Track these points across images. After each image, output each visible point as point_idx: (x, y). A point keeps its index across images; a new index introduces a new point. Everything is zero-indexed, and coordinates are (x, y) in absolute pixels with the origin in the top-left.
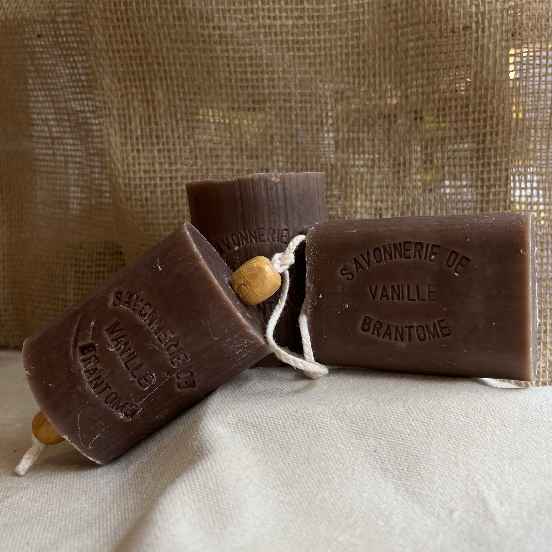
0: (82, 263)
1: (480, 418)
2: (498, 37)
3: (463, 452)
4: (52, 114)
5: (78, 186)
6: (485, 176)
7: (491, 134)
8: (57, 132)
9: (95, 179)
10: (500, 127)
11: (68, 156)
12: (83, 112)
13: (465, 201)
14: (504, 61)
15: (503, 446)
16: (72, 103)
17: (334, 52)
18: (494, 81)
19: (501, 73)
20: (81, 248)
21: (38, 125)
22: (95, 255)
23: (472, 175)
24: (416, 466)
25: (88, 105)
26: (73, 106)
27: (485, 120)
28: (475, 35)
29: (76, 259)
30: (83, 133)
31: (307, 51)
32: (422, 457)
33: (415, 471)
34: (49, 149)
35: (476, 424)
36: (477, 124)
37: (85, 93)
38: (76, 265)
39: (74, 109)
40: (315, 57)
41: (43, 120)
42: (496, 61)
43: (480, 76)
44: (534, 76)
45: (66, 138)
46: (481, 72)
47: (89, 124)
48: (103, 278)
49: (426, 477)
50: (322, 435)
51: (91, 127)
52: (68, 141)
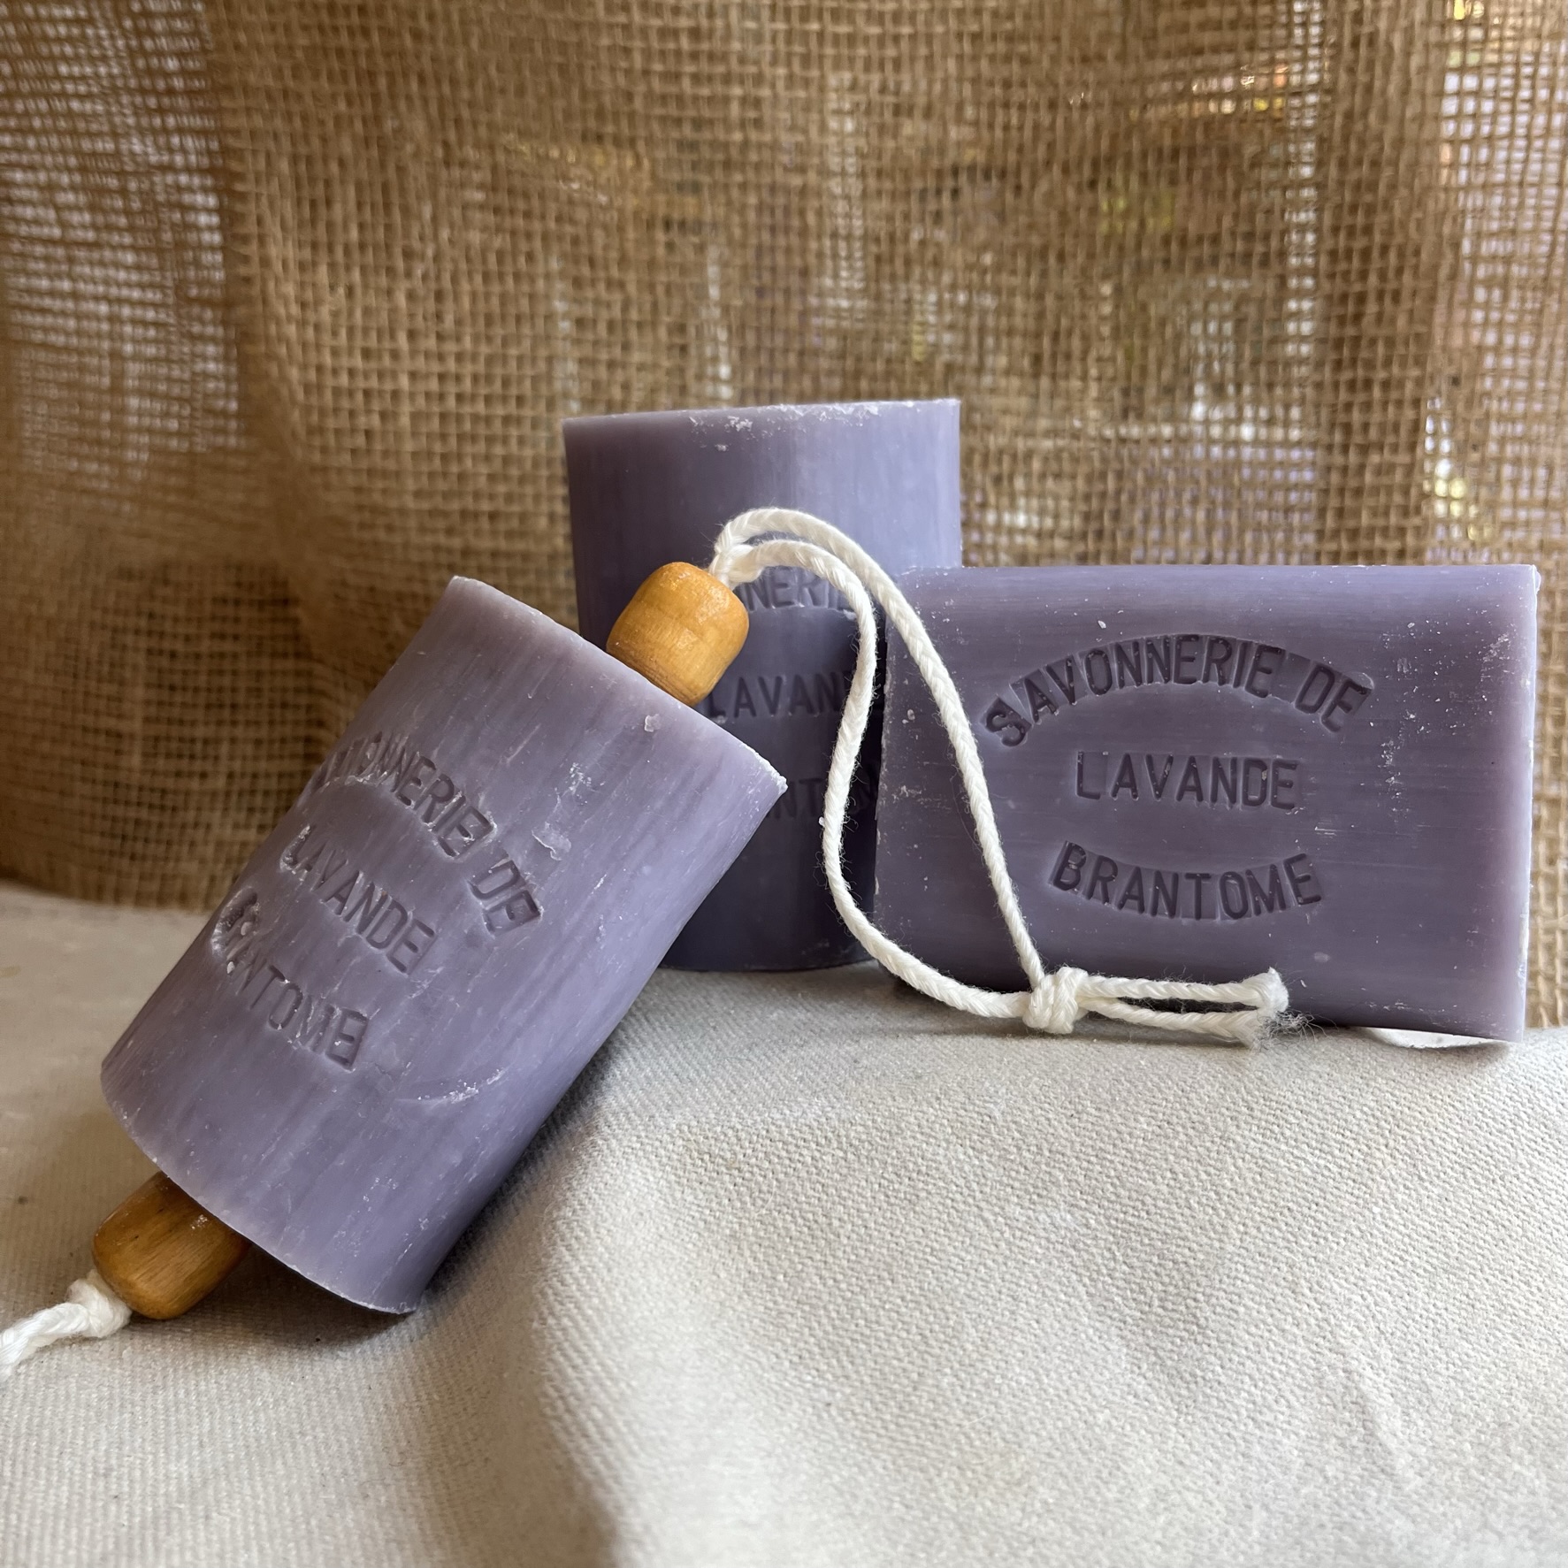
0: (168, 626)
1: (1356, 1153)
2: (1419, 14)
3: (1309, 1252)
4: (69, 170)
5: (153, 395)
6: (1356, 417)
7: (1380, 296)
8: (84, 227)
9: (206, 376)
10: (1407, 278)
11: (120, 301)
12: (170, 168)
13: (1296, 487)
14: (1430, 87)
16: (135, 140)
17: (939, 29)
18: (1399, 142)
19: (1420, 119)
20: (166, 582)
21: (24, 202)
22: (208, 607)
23: (1318, 414)
24: (1185, 1292)
25: (184, 151)
26: (137, 148)
27: (1366, 254)
29: (151, 616)
30: (167, 236)
31: (861, 21)
32: (1202, 1268)
33: (1182, 1308)
34: (59, 276)
35: (1346, 1173)
36: (1343, 266)
37: (176, 111)
38: (150, 633)
39: (139, 159)
40: (881, 41)
41: (40, 188)
42: (1408, 82)
43: (1359, 127)
44: (1511, 135)
45: (113, 248)
46: (1365, 114)
47: (185, 208)
48: (235, 673)
49: (1212, 1325)
50: (923, 1194)
51: (191, 217)
52: (120, 254)
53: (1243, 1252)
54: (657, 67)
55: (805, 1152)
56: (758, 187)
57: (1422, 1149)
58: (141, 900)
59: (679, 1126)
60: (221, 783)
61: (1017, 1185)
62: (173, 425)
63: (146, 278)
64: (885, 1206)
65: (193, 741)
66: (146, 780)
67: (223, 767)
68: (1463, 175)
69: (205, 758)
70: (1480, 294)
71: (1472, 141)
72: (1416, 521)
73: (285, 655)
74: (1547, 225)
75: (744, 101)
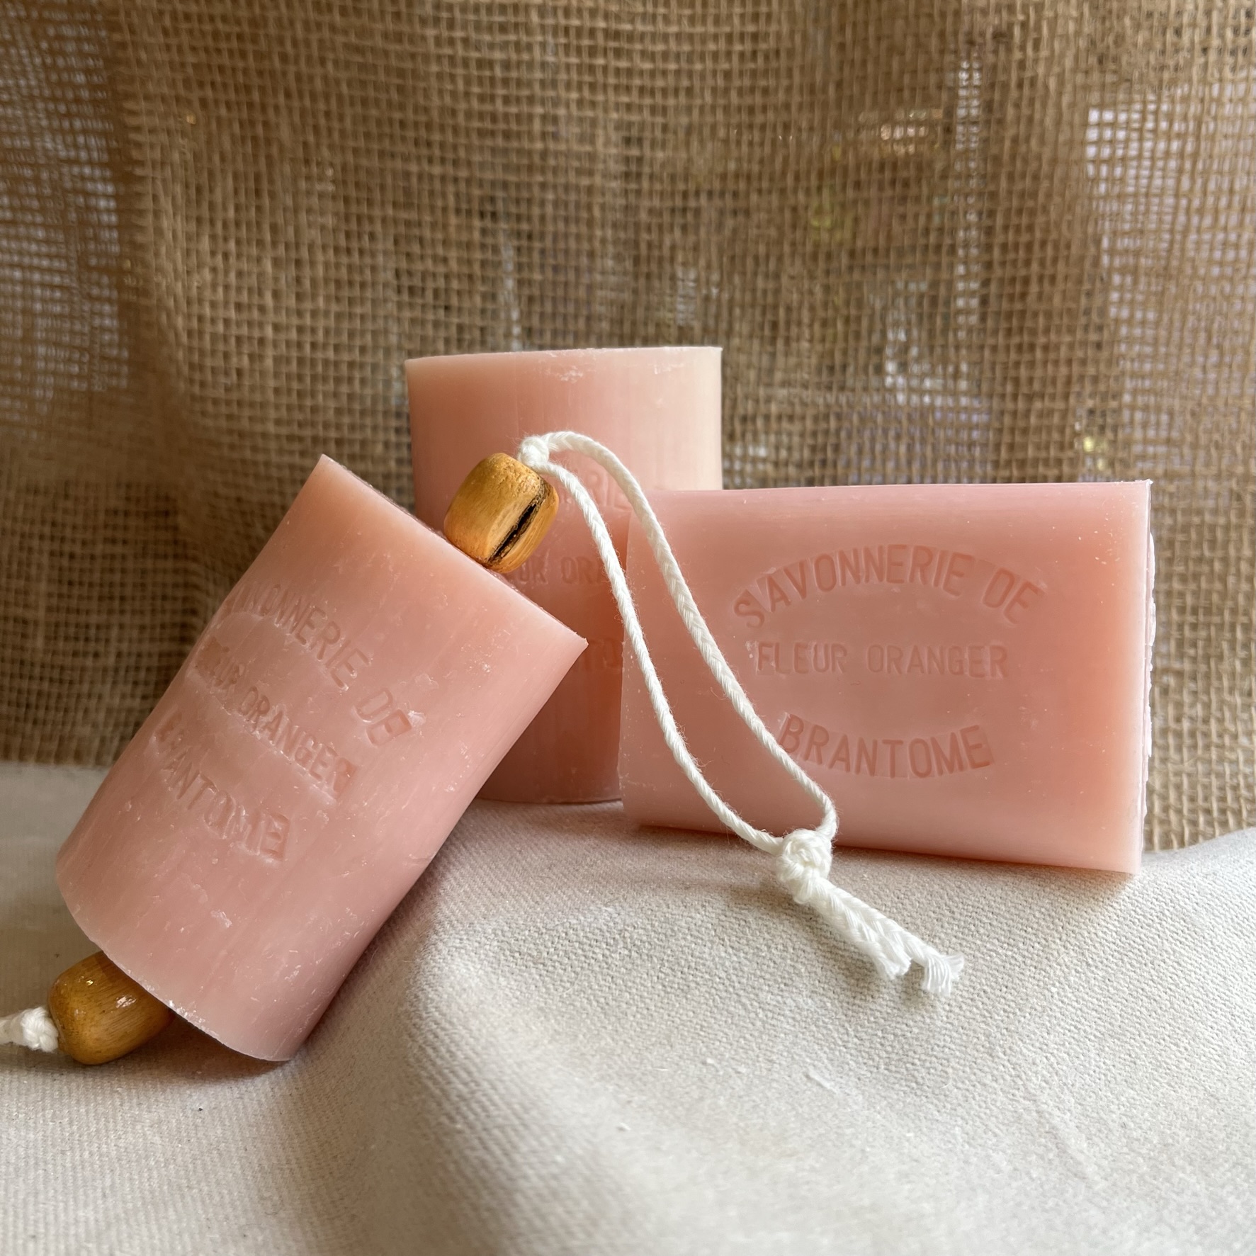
0: (68, 532)
1: (1037, 945)
2: (1068, 63)
3: (1003, 1026)
5: (57, 344)
6: (1023, 372)
9: (103, 329)
10: (1061, 266)
11: (32, 268)
12: (76, 161)
13: (977, 426)
14: (1077, 119)
15: (1085, 1009)
16: (47, 139)
17: (698, 66)
18: (1054, 161)
19: (1071, 143)
20: (66, 497)
22: (102, 517)
23: (993, 369)
25: (87, 148)
26: (49, 145)
27: (1029, 247)
28: (1017, 55)
29: (54, 524)
30: (72, 217)
31: (637, 59)
35: (1029, 962)
36: (1011, 256)
37: (80, 115)
38: (52, 538)
39: (51, 154)
40: (652, 74)
42: (1060, 115)
43: (1023, 149)
44: (1140, 157)
45: (27, 225)
46: (1028, 140)
47: (87, 194)
48: (123, 571)
49: (927, 1083)
50: (693, 985)
51: (93, 202)
52: (32, 231)
53: (949, 1026)
54: (476, 90)
55: (597, 950)
56: (555, 187)
57: (1088, 941)
58: (41, 758)
59: (494, 931)
60: (111, 661)
61: (768, 976)
62: (76, 369)
63: (54, 250)
64: (662, 994)
65: (87, 626)
66: (48, 659)
67: (113, 649)
68: (1103, 188)
69: (97, 640)
70: (1117, 279)
71: (1110, 162)
72: (1070, 454)
73: (166, 557)
74: (1167, 227)
75: (544, 118)
